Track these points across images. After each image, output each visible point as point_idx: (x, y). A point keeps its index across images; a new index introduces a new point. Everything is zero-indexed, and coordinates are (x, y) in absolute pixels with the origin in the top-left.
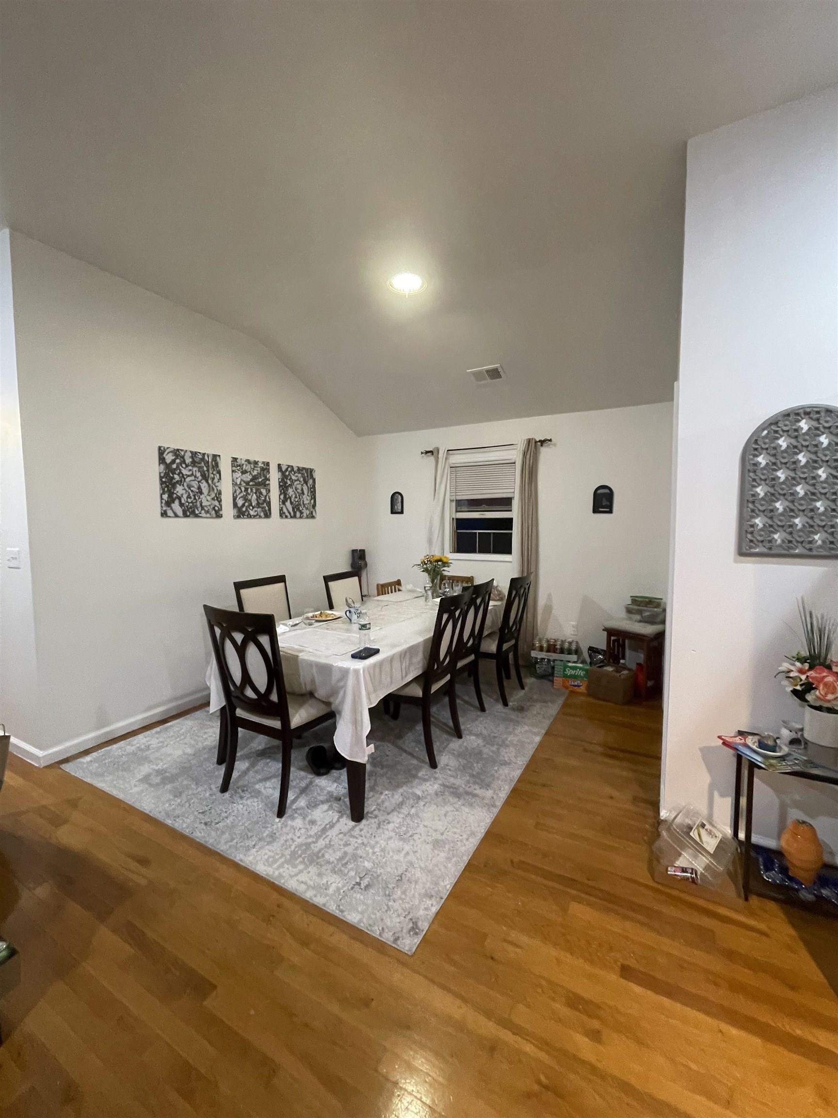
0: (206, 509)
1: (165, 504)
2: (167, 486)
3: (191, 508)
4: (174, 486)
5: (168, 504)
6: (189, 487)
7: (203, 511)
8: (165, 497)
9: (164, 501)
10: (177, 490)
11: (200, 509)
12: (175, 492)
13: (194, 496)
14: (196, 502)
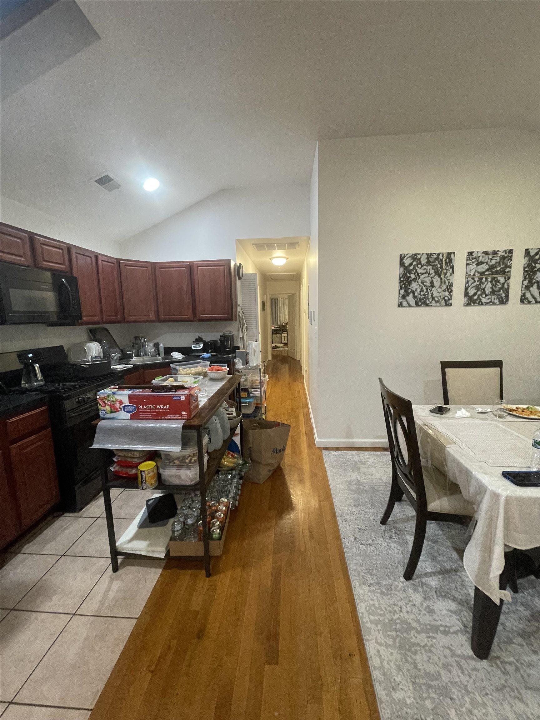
0: (436, 299)
1: (402, 297)
2: (405, 284)
3: (423, 299)
4: (410, 283)
5: (404, 297)
6: (423, 283)
7: (433, 302)
8: (402, 292)
9: (401, 295)
10: (412, 286)
11: (430, 300)
12: (410, 288)
13: (427, 289)
14: (428, 294)
